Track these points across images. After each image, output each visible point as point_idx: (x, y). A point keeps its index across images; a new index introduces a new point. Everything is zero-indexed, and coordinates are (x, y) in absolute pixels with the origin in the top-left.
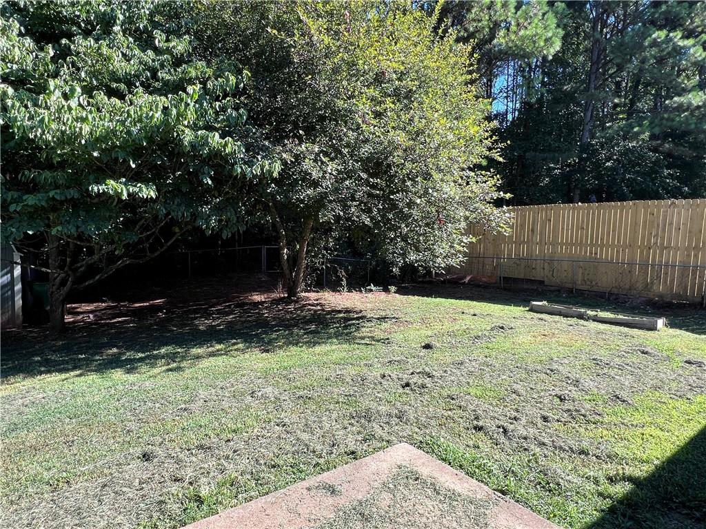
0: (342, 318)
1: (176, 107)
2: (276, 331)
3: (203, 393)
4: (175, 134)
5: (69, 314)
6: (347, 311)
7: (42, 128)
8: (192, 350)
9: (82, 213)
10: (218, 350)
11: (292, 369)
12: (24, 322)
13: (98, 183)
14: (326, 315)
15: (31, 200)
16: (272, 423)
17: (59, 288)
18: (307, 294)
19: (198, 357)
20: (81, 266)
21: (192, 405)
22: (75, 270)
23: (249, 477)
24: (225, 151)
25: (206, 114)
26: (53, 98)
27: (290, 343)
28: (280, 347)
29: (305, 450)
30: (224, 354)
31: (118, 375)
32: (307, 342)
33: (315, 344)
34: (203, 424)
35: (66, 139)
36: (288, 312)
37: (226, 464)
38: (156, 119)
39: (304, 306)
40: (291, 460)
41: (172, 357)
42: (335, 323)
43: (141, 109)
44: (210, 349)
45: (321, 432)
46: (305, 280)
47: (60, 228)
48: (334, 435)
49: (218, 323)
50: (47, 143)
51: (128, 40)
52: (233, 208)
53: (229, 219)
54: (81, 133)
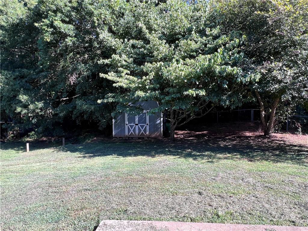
0: (296, 150)
1: (213, 59)
2: (257, 152)
3: (221, 174)
4: (213, 69)
5: (176, 134)
6: (300, 146)
7: (171, 76)
8: (217, 155)
9: (181, 102)
10: (228, 157)
11: (263, 172)
12: (163, 136)
13: (186, 91)
14: (286, 147)
15: (167, 98)
16: (251, 195)
17: (173, 126)
18: (275, 134)
19: (220, 158)
20: (180, 118)
21: (217, 178)
22: (178, 120)
23: (239, 214)
24: (233, 73)
25: (226, 58)
26: (174, 65)
27: (264, 159)
28: (258, 160)
29: (266, 212)
30: (231, 159)
31: (191, 160)
32: (273, 160)
33: (278, 161)
34: (221, 187)
35: (177, 78)
36: (263, 143)
37: (229, 206)
38: (206, 65)
39: (273, 140)
40: (259, 214)
41: (210, 157)
42: (291, 152)
43: (201, 63)
44: (225, 156)
45: (275, 206)
46: (274, 127)
47: (174, 107)
48: (283, 210)
49: (229, 144)
50: (172, 79)
51: (197, 35)
52: (236, 95)
53: (234, 101)
54: (182, 75)
